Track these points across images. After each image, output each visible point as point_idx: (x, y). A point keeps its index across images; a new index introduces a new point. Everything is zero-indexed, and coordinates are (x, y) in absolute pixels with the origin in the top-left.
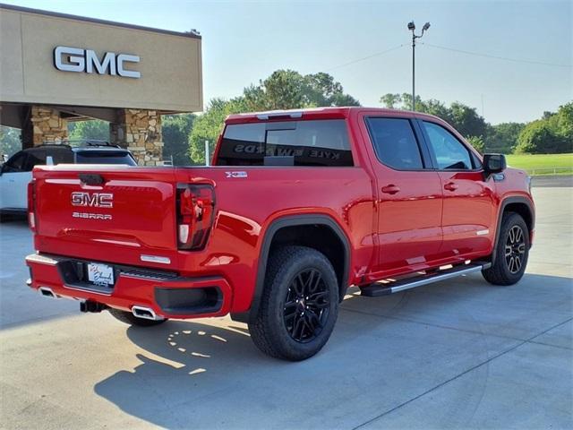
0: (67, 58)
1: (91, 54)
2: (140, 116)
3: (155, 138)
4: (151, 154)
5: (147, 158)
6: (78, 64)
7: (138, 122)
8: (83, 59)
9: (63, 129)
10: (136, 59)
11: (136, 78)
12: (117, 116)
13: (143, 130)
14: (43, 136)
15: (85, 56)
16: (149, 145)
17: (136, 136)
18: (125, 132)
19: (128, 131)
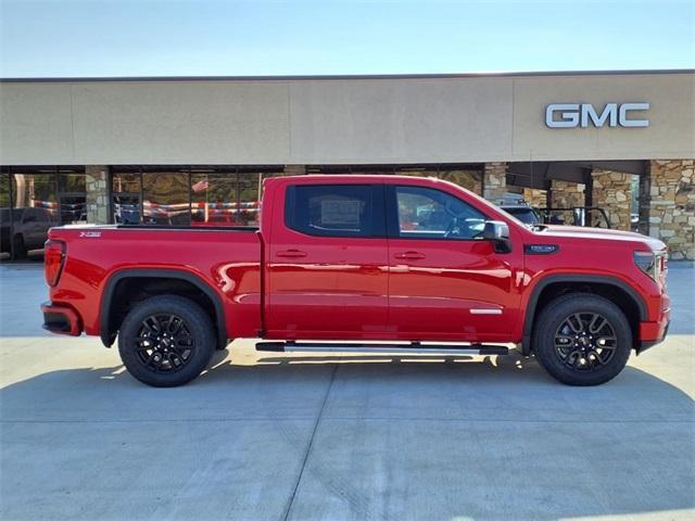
0: (559, 115)
1: (587, 108)
2: (671, 166)
3: (690, 190)
4: (682, 208)
5: (677, 213)
6: (572, 120)
7: (667, 174)
8: (578, 114)
9: (627, 182)
10: (645, 106)
11: (645, 127)
12: (643, 168)
13: (673, 182)
14: (603, 189)
15: (580, 111)
16: (681, 198)
17: (664, 189)
18: (650, 184)
19: (653, 183)
